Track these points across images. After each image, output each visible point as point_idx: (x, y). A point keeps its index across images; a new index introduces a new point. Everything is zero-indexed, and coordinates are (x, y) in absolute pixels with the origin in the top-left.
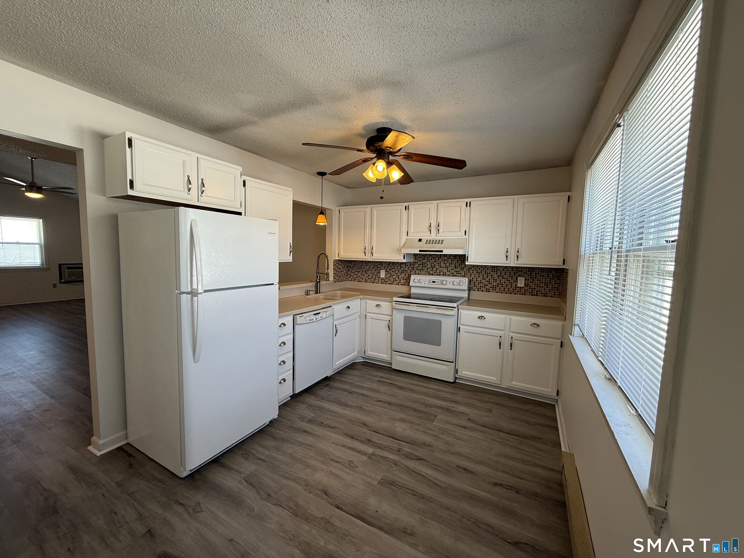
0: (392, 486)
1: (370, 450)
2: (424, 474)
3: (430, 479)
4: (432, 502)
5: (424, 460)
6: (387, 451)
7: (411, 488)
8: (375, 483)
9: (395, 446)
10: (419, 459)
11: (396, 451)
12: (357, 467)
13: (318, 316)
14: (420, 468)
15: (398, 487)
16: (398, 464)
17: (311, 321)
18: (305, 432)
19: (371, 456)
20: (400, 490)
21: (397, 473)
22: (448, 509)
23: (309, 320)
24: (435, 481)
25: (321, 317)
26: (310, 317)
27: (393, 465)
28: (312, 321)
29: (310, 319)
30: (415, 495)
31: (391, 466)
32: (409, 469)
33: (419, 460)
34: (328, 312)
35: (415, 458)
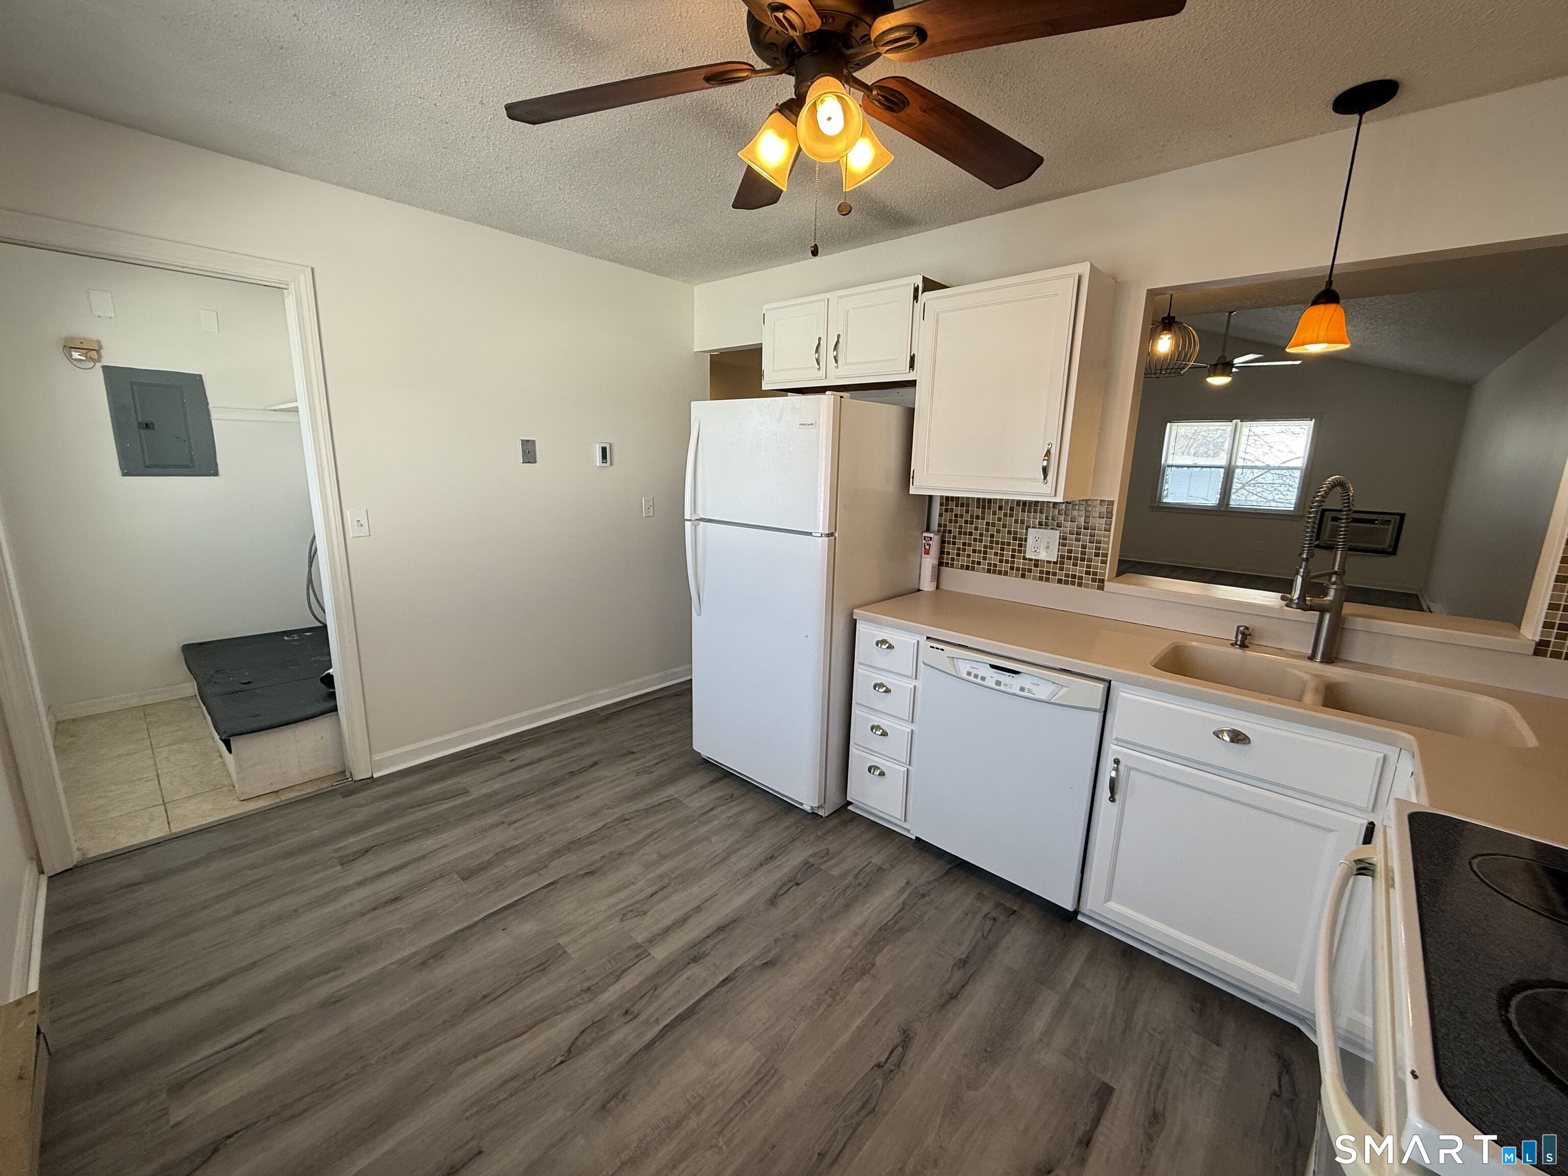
0: (535, 965)
1: (660, 953)
2: (518, 1040)
3: (497, 1049)
4: (444, 1022)
5: (562, 1062)
6: (638, 987)
7: (503, 997)
8: (562, 941)
9: (651, 1009)
10: (572, 1051)
11: (628, 1005)
12: (622, 920)
13: (1013, 683)
14: (540, 1039)
15: (525, 975)
16: (586, 996)
17: (972, 678)
18: (772, 858)
19: (641, 952)
20: (518, 975)
21: (562, 984)
22: (404, 1047)
23: (969, 674)
24: (481, 1058)
25: (1022, 689)
26: (975, 665)
27: (586, 985)
28: (979, 681)
29: (974, 672)
30: (485, 997)
31: (588, 979)
32: (556, 1014)
33: (569, 1051)
34: (1064, 690)
35: (579, 1043)
